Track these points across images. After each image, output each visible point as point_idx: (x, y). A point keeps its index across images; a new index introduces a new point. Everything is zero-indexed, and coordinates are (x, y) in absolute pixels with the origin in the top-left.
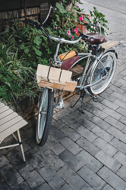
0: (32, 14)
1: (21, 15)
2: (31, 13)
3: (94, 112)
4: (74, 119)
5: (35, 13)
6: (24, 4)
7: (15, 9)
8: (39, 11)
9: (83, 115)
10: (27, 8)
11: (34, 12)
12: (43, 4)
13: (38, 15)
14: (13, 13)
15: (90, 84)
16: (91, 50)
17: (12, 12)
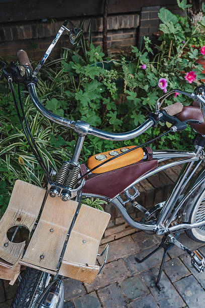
0: (123, 26)
1: (99, 29)
2: (121, 24)
3: (189, 293)
4: (130, 300)
5: (128, 27)
6: (105, 8)
7: (87, 17)
8: (138, 21)
9: (156, 293)
10: (109, 15)
11: (126, 24)
12: (148, 8)
13: (135, 30)
14: (81, 23)
15: (189, 223)
16: (199, 145)
17: (79, 22)
